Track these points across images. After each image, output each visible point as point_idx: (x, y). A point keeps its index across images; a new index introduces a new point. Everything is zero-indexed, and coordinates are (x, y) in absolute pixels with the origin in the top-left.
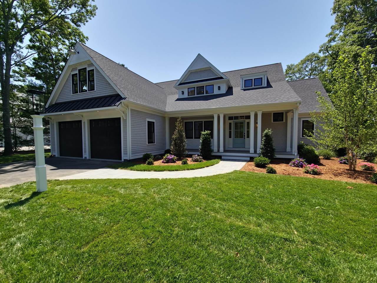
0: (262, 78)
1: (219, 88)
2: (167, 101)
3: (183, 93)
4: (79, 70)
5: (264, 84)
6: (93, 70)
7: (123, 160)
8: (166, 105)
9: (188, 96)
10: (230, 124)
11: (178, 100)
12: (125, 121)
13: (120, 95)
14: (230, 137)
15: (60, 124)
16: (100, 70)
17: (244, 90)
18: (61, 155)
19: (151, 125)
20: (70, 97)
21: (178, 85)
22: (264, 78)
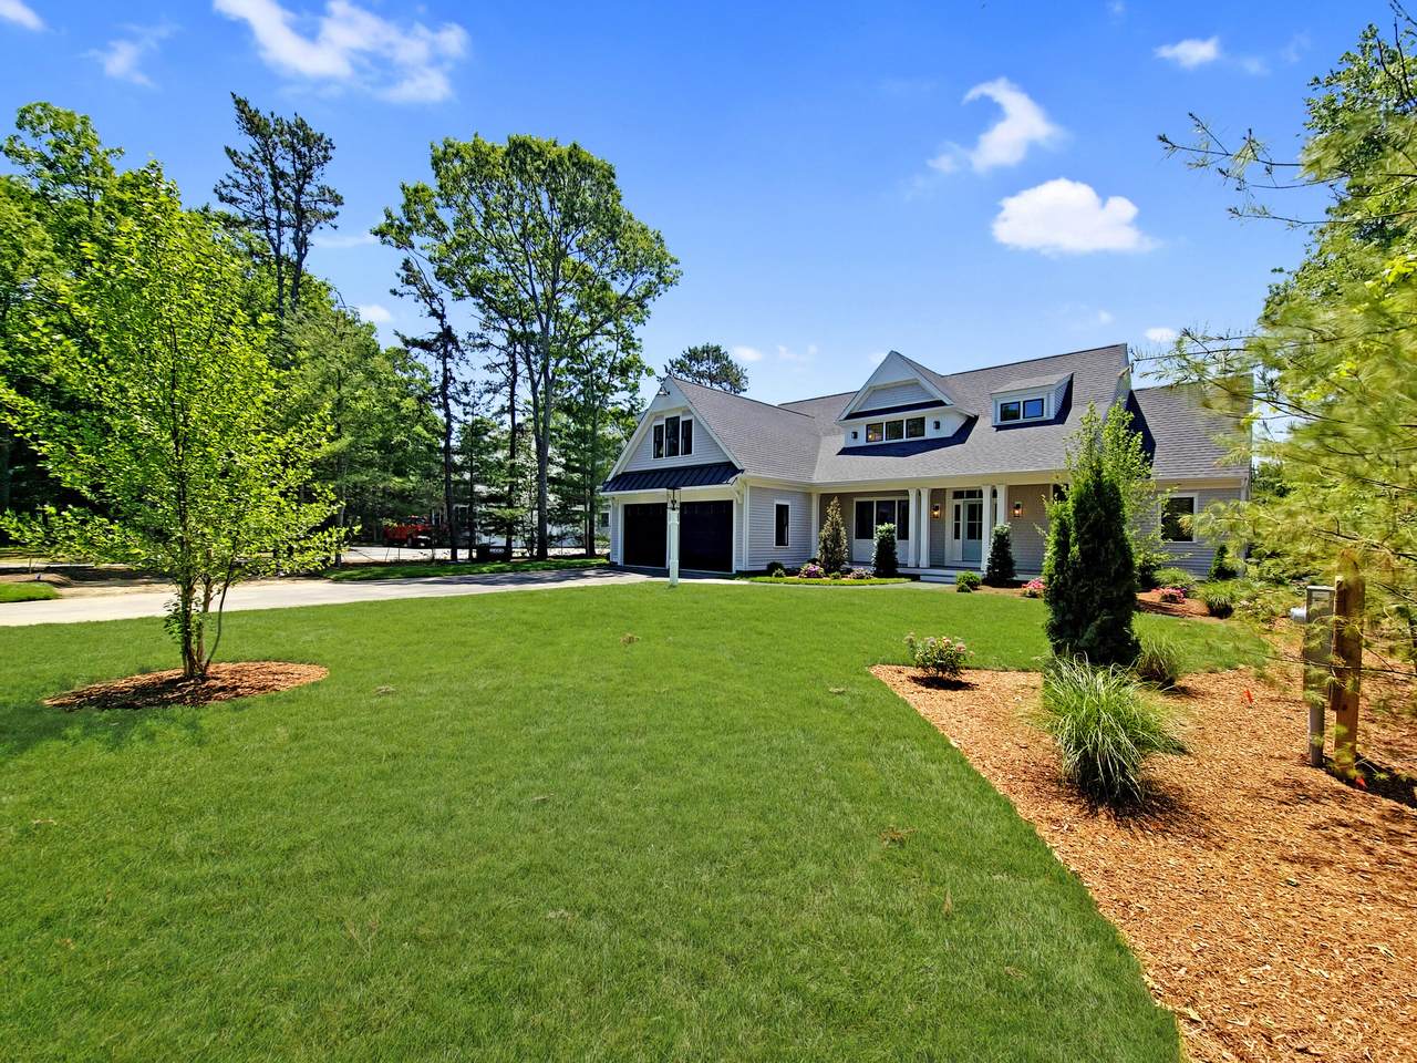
0: (1042, 400)
1: (937, 425)
2: (819, 457)
3: (855, 435)
4: (667, 420)
5: (1048, 415)
6: (691, 421)
7: (734, 572)
8: (814, 468)
9: (867, 441)
10: (958, 507)
11: (845, 451)
12: (740, 506)
13: (733, 465)
14: (957, 537)
15: (628, 508)
16: (702, 422)
17: (999, 428)
18: (625, 563)
19: (782, 512)
20: (651, 463)
21: (846, 418)
22: (1048, 400)
